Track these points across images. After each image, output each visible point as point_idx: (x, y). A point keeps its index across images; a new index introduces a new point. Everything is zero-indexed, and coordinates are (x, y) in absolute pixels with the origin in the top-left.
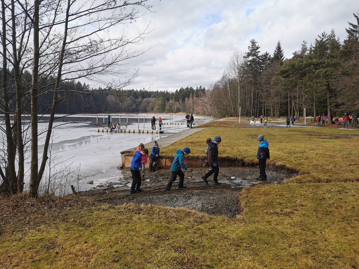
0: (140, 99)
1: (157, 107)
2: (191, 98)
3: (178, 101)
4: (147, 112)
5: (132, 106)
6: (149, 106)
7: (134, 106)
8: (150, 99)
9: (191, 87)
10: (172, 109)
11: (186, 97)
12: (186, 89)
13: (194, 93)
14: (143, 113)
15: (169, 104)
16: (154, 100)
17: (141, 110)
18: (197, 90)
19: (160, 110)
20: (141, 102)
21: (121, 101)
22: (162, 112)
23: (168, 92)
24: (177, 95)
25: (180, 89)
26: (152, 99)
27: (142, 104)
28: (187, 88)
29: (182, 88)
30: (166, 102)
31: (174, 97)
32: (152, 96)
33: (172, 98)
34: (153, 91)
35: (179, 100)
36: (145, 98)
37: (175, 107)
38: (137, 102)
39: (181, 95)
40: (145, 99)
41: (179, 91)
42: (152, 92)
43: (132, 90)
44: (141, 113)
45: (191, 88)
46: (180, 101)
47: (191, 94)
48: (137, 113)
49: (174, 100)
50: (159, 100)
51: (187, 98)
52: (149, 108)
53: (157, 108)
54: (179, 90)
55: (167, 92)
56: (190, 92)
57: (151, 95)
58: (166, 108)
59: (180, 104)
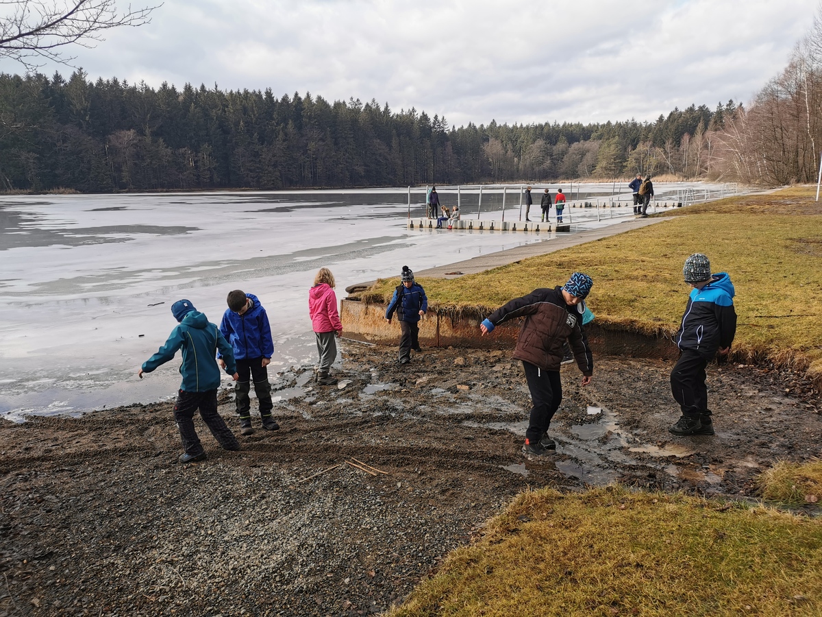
0: (561, 146)
1: (604, 164)
2: (698, 137)
3: (662, 144)
4: (577, 177)
5: (542, 163)
6: (584, 161)
7: (548, 163)
8: (587, 144)
9: (704, 106)
10: (643, 167)
11: (686, 134)
12: (687, 111)
13: (709, 121)
14: (568, 179)
15: (635, 155)
16: (598, 146)
17: (563, 173)
18: (720, 113)
19: (611, 170)
20: (564, 153)
21: (518, 152)
22: (616, 176)
23: (638, 122)
24: (660, 130)
25: (671, 114)
26: (592, 145)
27: (565, 158)
28: (691, 110)
29: (676, 109)
30: (630, 148)
31: (650, 135)
32: (593, 135)
33: (646, 139)
34: (598, 124)
35: (664, 143)
36: (575, 143)
37: (653, 161)
38: (555, 153)
39: (672, 127)
40: (575, 145)
41: (666, 118)
42: (594, 125)
43: (544, 124)
44: (564, 179)
45: (701, 108)
46: (668, 146)
47: (701, 125)
48: (553, 181)
49: (649, 144)
50: (609, 146)
51: (686, 137)
52: (582, 168)
53: (604, 166)
54: (666, 116)
55: (635, 125)
56: (696, 120)
57: (590, 135)
58: (628, 165)
59: (665, 153)
